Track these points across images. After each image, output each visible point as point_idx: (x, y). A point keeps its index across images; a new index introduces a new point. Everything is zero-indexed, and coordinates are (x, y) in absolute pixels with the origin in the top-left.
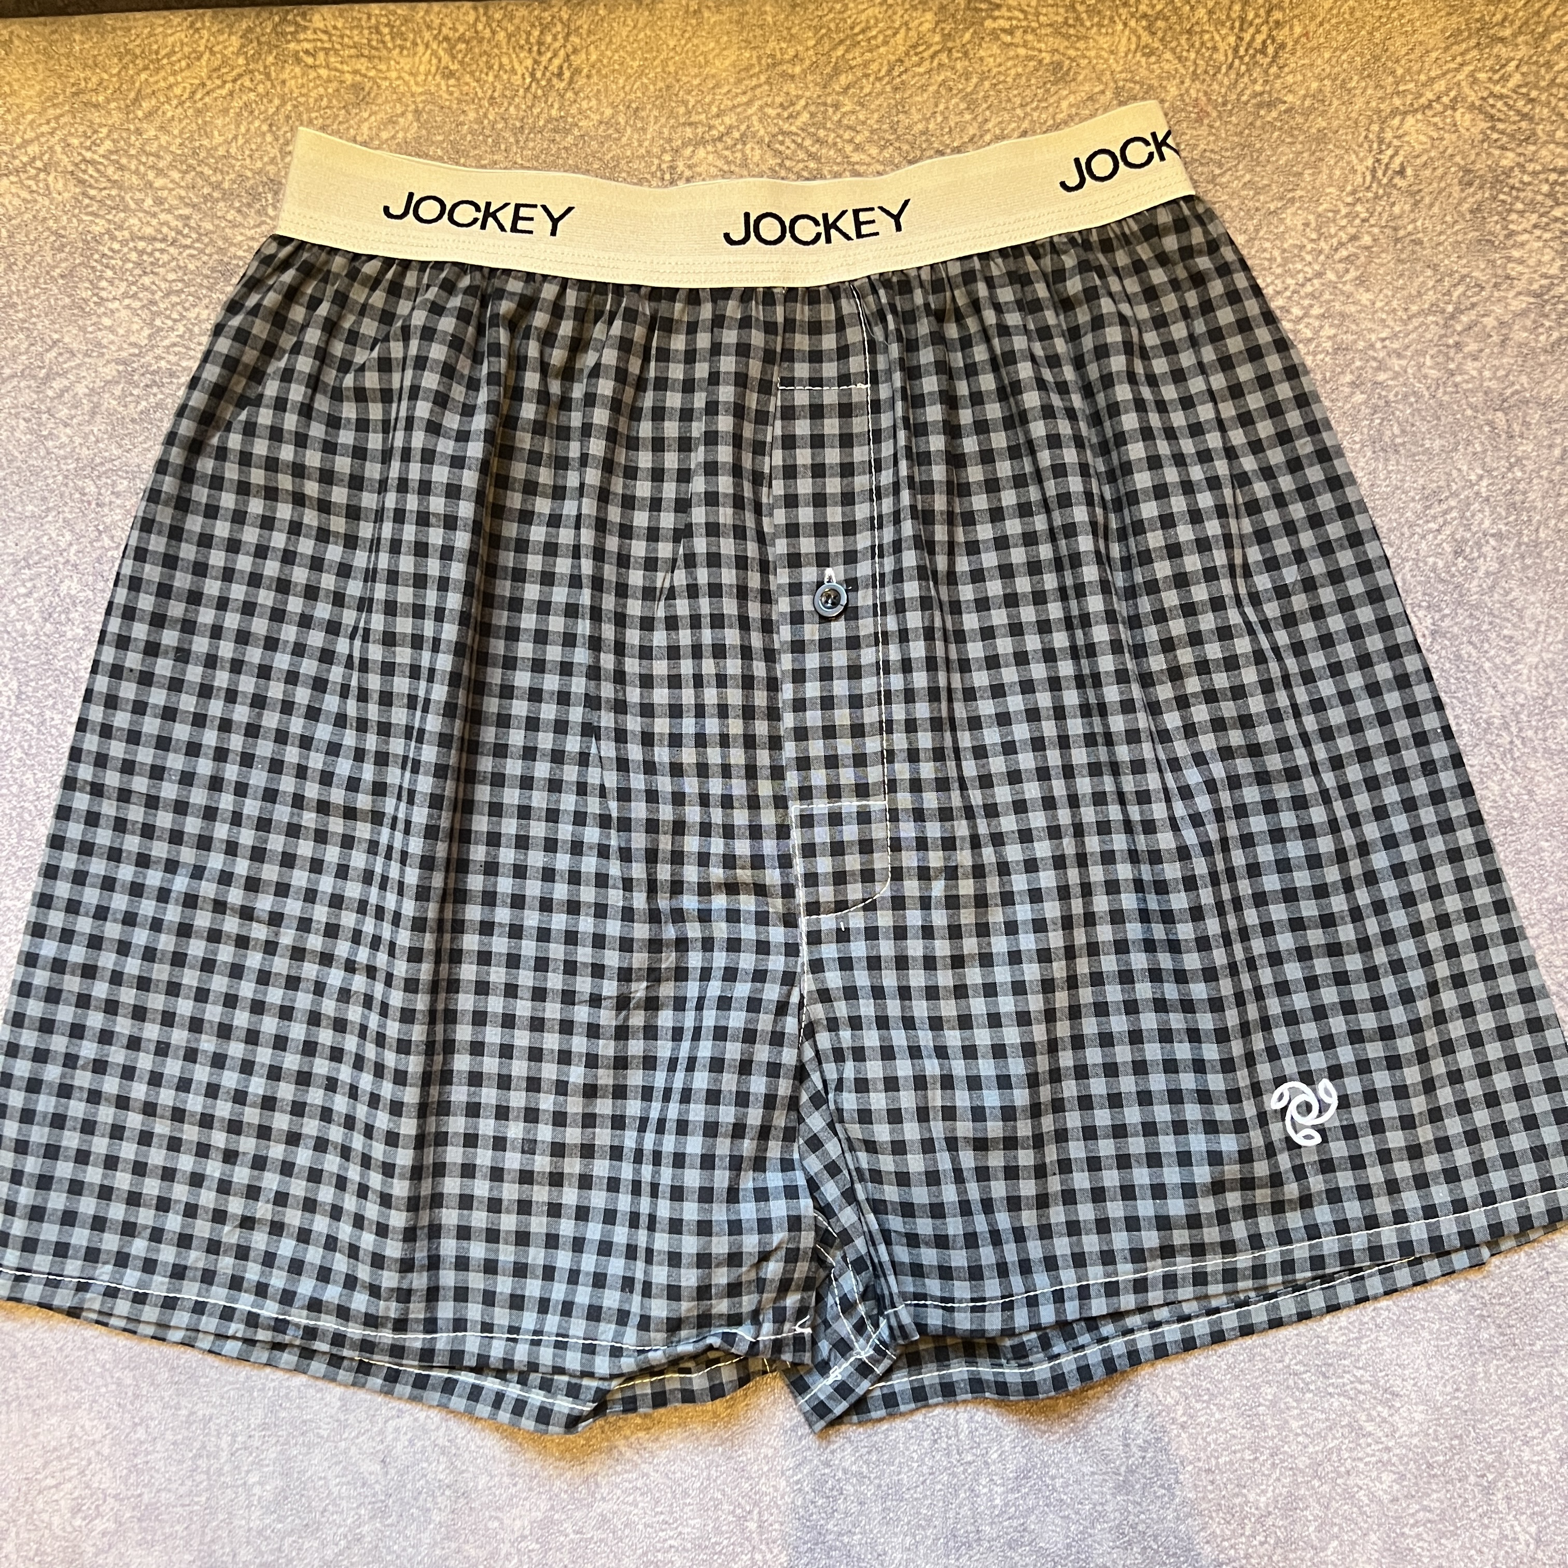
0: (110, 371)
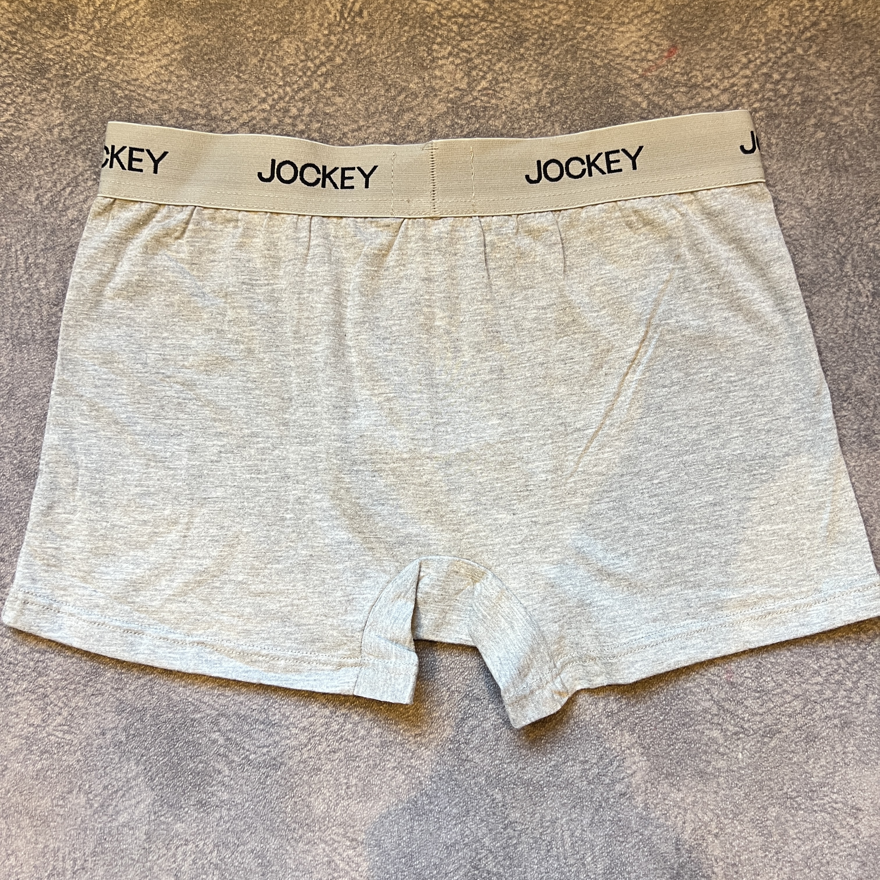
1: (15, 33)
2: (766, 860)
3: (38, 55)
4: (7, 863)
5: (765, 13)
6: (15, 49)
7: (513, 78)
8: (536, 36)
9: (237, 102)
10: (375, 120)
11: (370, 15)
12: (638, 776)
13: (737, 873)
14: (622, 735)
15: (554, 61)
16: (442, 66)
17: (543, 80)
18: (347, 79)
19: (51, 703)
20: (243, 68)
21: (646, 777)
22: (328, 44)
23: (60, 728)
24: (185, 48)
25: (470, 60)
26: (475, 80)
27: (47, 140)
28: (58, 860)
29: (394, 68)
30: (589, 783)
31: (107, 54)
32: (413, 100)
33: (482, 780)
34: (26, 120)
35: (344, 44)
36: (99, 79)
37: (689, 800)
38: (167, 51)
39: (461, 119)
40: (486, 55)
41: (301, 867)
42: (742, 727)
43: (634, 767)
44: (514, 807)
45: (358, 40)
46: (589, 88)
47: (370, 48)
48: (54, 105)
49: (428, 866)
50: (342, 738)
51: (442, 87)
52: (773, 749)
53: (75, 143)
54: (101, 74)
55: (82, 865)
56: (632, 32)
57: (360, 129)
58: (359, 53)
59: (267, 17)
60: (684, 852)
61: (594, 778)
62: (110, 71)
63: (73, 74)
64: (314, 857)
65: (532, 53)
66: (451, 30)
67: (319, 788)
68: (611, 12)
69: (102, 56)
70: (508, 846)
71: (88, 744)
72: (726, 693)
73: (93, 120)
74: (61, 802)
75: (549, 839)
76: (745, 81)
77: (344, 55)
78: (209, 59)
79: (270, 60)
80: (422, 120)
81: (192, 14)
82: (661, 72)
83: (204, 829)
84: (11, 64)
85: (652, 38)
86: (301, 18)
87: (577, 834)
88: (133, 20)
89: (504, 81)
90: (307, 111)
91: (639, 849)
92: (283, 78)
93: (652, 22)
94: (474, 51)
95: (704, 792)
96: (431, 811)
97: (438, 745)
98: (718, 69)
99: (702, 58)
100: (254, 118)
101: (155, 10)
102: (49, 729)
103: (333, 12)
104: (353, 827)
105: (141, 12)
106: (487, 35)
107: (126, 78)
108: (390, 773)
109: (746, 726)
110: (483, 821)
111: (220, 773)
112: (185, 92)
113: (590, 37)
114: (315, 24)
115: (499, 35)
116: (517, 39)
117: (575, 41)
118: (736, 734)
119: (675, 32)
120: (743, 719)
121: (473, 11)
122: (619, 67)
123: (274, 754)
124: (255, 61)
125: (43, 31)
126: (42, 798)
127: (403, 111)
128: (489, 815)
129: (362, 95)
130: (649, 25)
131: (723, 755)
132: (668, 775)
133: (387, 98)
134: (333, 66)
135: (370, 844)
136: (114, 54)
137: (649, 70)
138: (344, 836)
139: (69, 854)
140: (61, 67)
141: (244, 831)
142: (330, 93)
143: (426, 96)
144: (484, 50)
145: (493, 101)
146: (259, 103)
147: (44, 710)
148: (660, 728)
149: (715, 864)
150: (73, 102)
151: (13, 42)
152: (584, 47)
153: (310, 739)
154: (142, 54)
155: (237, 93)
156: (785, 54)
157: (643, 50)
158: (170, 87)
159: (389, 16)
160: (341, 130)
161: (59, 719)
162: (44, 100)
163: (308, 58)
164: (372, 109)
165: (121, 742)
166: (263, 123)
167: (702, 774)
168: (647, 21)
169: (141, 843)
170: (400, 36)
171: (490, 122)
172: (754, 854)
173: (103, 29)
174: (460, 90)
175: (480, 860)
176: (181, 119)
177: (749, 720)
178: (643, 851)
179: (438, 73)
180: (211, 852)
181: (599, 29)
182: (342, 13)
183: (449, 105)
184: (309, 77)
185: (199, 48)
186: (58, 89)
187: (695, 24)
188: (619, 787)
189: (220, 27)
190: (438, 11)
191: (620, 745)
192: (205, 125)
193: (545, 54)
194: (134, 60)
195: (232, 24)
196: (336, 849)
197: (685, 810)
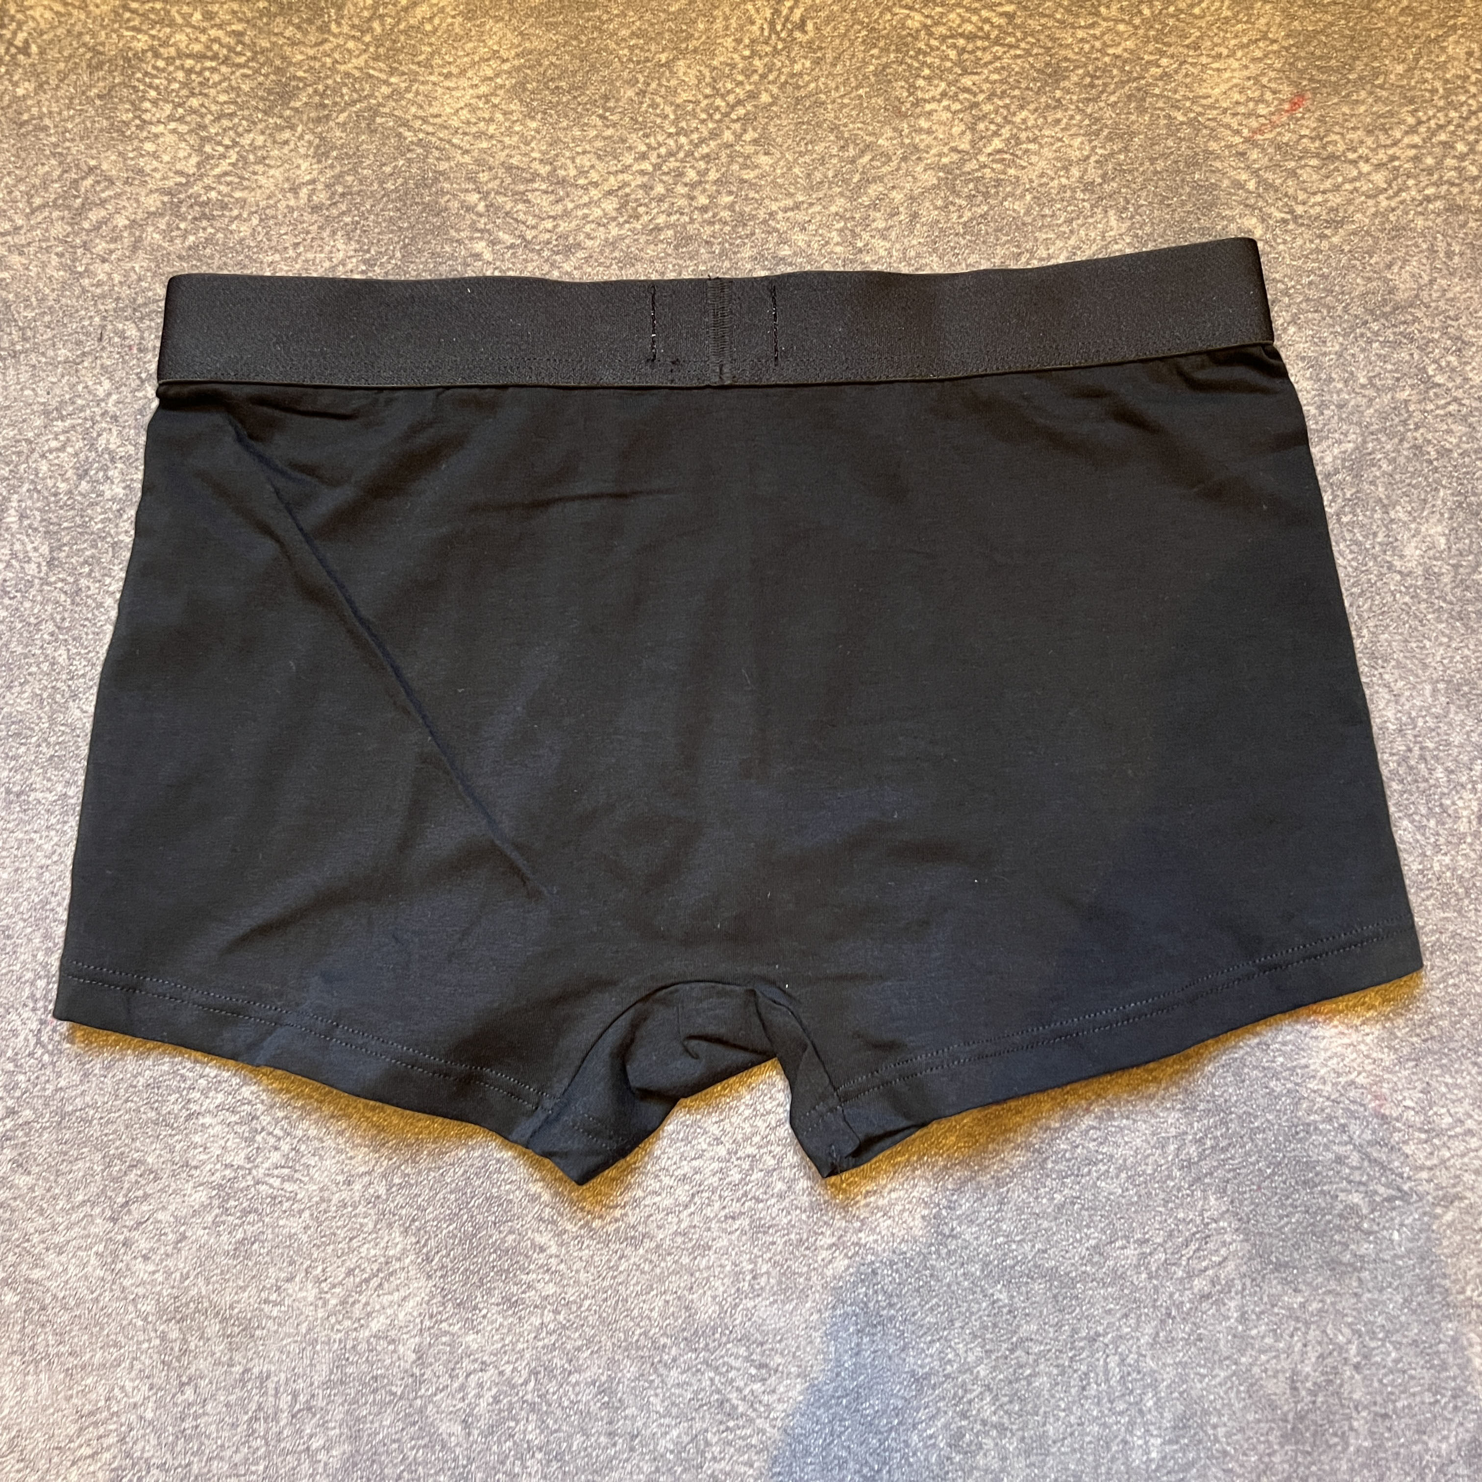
0: (153, 202)
1: (241, 34)
2: (1437, 1409)
3: (278, 71)
4: (180, 1398)
5: (1443, 49)
6: (242, 60)
7: (1043, 136)
8: (1081, 71)
9: (599, 157)
10: (821, 194)
11: (817, 29)
12: (1231, 1265)
13: (1389, 1429)
14: (1205, 1198)
15: (1109, 113)
16: (930, 113)
17: (1090, 141)
18: (779, 127)
19: (263, 1129)
20: (611, 104)
21: (1244, 1269)
22: (748, 72)
23: (276, 1172)
24: (518, 69)
25: (976, 105)
26: (982, 138)
27: (288, 206)
28: (266, 1393)
29: (854, 113)
30: (1150, 1278)
31: (391, 74)
32: (884, 164)
33: (975, 1269)
34: (255, 173)
35: (775, 73)
36: (376, 113)
37: (1315, 1306)
38: (490, 73)
39: (959, 196)
40: (1000, 98)
41: (674, 1411)
42: (1399, 1189)
43: (1223, 1252)
44: (1027, 1315)
45: (797, 67)
46: (1164, 156)
47: (816, 79)
48: (302, 151)
49: (884, 1412)
50: (745, 1194)
51: (929, 147)
52: (1449, 1226)
53: (335, 212)
54: (380, 105)
55: (307, 1401)
56: (1233, 70)
57: (797, 207)
58: (798, 88)
59: (652, 25)
60: (1304, 1393)
61: (1158, 1269)
62: (396, 101)
63: (335, 104)
64: (696, 1393)
65: (1075, 98)
66: (947, 58)
67: (708, 1280)
68: (1200, 38)
69: (383, 76)
70: (1018, 1380)
71: (322, 1200)
72: (1374, 1132)
73: (366, 178)
74: (274, 1297)
75: (1084, 1368)
76: (1412, 152)
77: (775, 90)
78: (557, 88)
79: (655, 93)
80: (897, 196)
81: (530, 16)
82: (1279, 134)
83: (514, 1344)
84: (233, 83)
85: (1265, 80)
86: (707, 30)
87: (1130, 1360)
88: (436, 21)
89: (1029, 141)
90: (713, 175)
91: (1231, 1388)
92: (675, 123)
93: (1266, 56)
94: (982, 91)
95: (1338, 1294)
96: (891, 1319)
97: (904, 1210)
98: (1369, 132)
99: (1344, 114)
100: (626, 184)
101: (472, 7)
102: (259, 1173)
103: (759, 22)
104: (762, 1344)
105: (448, 9)
106: (1003, 68)
107: (421, 113)
108: (824, 1254)
109: (1406, 1188)
110: (975, 1337)
111: (542, 1250)
112: (516, 138)
113: (1166, 76)
114: (730, 40)
115: (1023, 68)
116: (1050, 76)
117: (1143, 82)
118: (1390, 1199)
119: (1302, 72)
120: (1401, 1175)
121: (981, 29)
122: (1212, 124)
123: (632, 1220)
124: (630, 93)
125: (287, 33)
126: (243, 1289)
127: (867, 181)
128: (986, 1328)
129: (802, 154)
130: (1260, 60)
131: (1369, 1233)
132: (1279, 1267)
133: (841, 159)
134: (755, 106)
135: (789, 1374)
136: (403, 74)
137: (1260, 131)
138: (747, 1359)
139: (286, 1384)
140: (316, 91)
141: (579, 1349)
142: (749, 149)
143: (904, 159)
144: (999, 91)
145: (1012, 171)
146: (636, 159)
147: (250, 1141)
148: (1267, 1188)
149: (1354, 1415)
150: (334, 148)
151: (239, 48)
152: (1157, 91)
153: (693, 1195)
154: (448, 76)
155: (599, 144)
156: (1474, 113)
157: (1249, 99)
158: (492, 129)
159: (847, 31)
160: (766, 207)
161: (276, 1157)
162: (286, 142)
163: (717, 92)
164: (818, 176)
165: (378, 1197)
166: (640, 193)
167: (1333, 1265)
168: (1258, 54)
169: (408, 1366)
170: (865, 63)
171: (1006, 203)
172: (1418, 1399)
173: (387, 34)
174: (959, 152)
175: (970, 1402)
176: (509, 180)
177: (1409, 1178)
178: (1238, 1392)
179: (924, 123)
180: (526, 1383)
181: (1181, 64)
182: (772, 24)
183: (941, 174)
184: (717, 122)
185: (542, 70)
186: (311, 126)
187: (1333, 62)
188: (1200, 1284)
189: (576, 38)
190: (925, 26)
191: (1201, 1215)
192: (546, 192)
193: (1095, 100)
194: (434, 84)
195: (595, 35)
196: (732, 1380)
197: (1307, 1324)
